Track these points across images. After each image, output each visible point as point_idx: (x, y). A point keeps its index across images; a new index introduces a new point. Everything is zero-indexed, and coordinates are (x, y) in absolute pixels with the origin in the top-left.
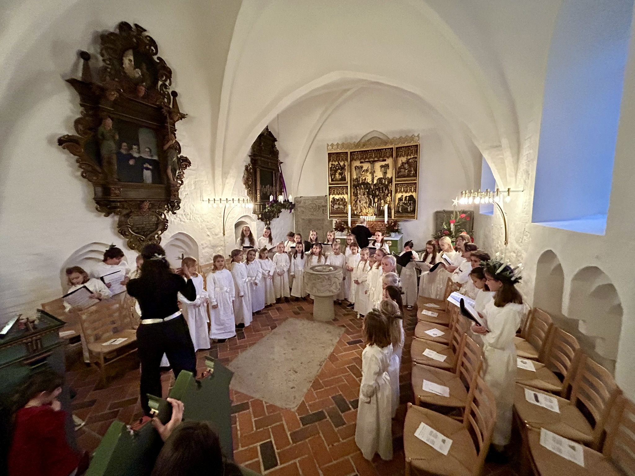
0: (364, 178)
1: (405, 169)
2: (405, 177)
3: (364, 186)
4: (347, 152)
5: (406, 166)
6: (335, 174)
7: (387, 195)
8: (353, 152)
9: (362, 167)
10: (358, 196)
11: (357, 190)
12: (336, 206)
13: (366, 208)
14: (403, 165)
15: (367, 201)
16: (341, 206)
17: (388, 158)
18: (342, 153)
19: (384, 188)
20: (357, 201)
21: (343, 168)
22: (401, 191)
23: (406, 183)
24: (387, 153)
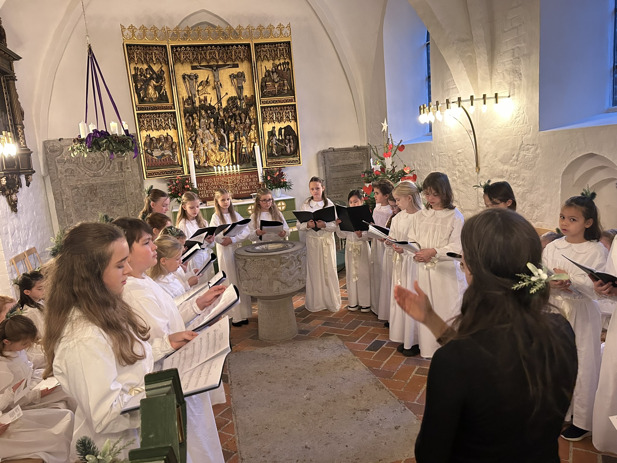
0: (202, 97)
1: (273, 81)
2: (275, 95)
3: (206, 112)
4: (165, 47)
5: (275, 76)
6: (146, 90)
7: (250, 128)
8: (176, 47)
9: (196, 77)
10: (198, 132)
11: (193, 119)
12: (157, 153)
13: (215, 153)
14: (269, 74)
15: (217, 139)
16: (168, 152)
17: (242, 61)
18: (156, 46)
19: (243, 115)
20: (195, 140)
21: (159, 77)
22: (272, 120)
23: (278, 106)
24: (240, 52)
